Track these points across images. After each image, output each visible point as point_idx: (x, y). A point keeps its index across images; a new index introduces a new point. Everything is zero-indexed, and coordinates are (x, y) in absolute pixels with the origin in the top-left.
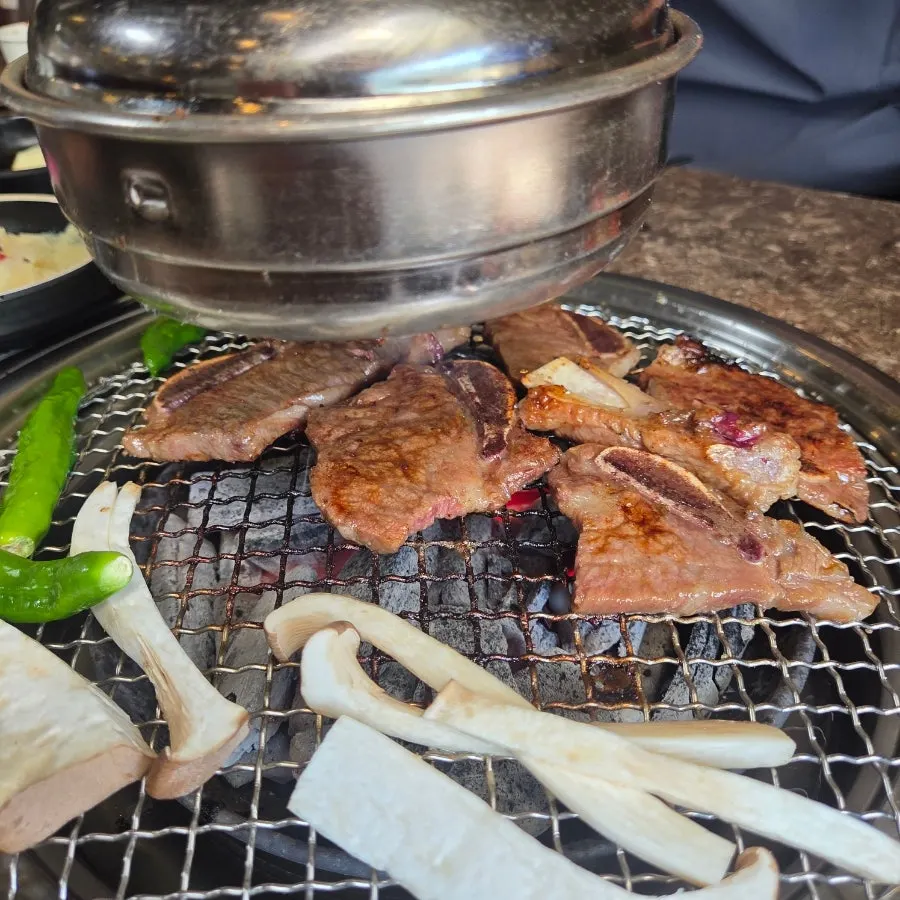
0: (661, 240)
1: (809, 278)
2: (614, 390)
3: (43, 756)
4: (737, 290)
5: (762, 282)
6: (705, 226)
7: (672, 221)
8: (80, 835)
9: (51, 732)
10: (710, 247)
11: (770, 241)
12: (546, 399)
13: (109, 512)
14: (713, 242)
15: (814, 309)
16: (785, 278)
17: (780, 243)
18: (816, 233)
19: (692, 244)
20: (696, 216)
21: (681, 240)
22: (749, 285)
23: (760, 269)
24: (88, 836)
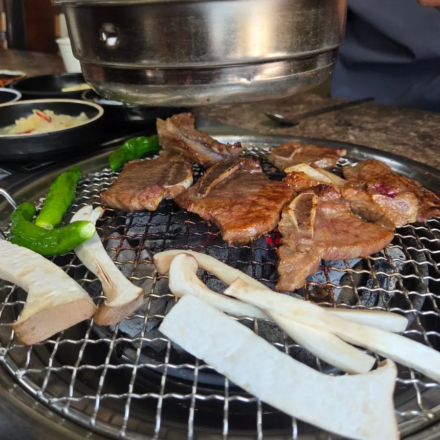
0: (357, 130)
1: (430, 146)
2: (328, 177)
3: (48, 302)
4: (393, 149)
5: (406, 147)
6: (380, 125)
7: (363, 122)
8: (60, 340)
9: (52, 293)
10: (381, 133)
11: (411, 131)
12: (295, 177)
13: (87, 215)
14: (383, 131)
15: (432, 158)
16: (417, 145)
17: (416, 132)
18: (434, 129)
19: (373, 131)
20: (374, 121)
21: (367, 130)
22: (400, 148)
23: (405, 142)
24: (64, 340)
